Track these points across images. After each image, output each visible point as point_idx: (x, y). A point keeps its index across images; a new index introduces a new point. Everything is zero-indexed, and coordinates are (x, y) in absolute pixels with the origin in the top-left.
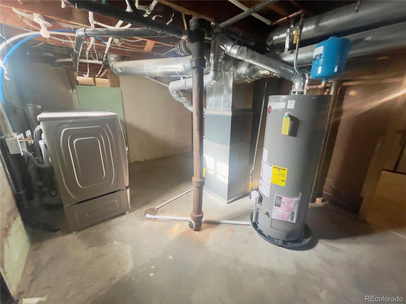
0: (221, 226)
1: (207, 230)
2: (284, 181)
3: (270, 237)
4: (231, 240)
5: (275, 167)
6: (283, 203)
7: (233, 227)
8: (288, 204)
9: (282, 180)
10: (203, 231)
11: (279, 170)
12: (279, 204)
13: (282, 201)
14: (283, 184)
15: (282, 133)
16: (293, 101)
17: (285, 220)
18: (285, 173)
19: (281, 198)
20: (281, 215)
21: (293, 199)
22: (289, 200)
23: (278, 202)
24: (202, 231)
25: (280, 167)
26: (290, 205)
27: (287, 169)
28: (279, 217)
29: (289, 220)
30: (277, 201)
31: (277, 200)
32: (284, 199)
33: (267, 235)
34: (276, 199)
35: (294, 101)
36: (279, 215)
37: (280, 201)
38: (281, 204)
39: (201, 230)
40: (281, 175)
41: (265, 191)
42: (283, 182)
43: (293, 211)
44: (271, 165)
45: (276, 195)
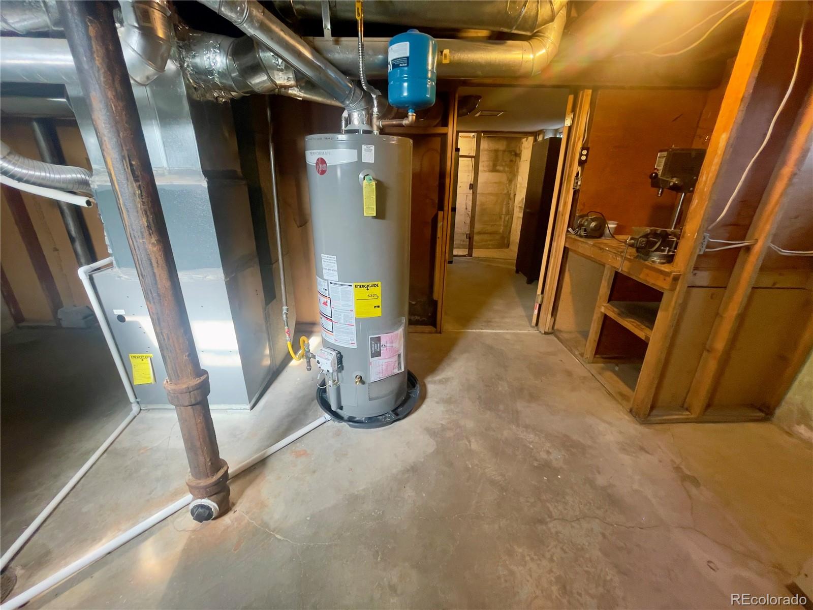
0: (273, 463)
1: (250, 492)
2: (379, 307)
3: (370, 418)
4: (314, 472)
5: (360, 286)
6: (384, 346)
7: (300, 447)
8: (392, 345)
9: (375, 307)
10: (239, 502)
11: (368, 290)
12: (378, 350)
13: (382, 342)
14: (378, 313)
15: (365, 215)
16: (371, 148)
17: (390, 374)
18: (378, 291)
19: (379, 339)
20: (384, 369)
21: (396, 332)
22: (392, 336)
23: (376, 348)
24: (238, 504)
25: (368, 284)
26: (394, 345)
27: (379, 283)
28: (381, 375)
29: (396, 371)
30: (373, 348)
31: (373, 345)
32: (385, 339)
33: (364, 418)
34: (371, 343)
35: (373, 148)
36: (381, 371)
37: (378, 344)
38: (381, 348)
39: (234, 504)
40: (373, 298)
41: (347, 339)
42: (377, 308)
43: (398, 353)
44: (350, 284)
45: (370, 337)
